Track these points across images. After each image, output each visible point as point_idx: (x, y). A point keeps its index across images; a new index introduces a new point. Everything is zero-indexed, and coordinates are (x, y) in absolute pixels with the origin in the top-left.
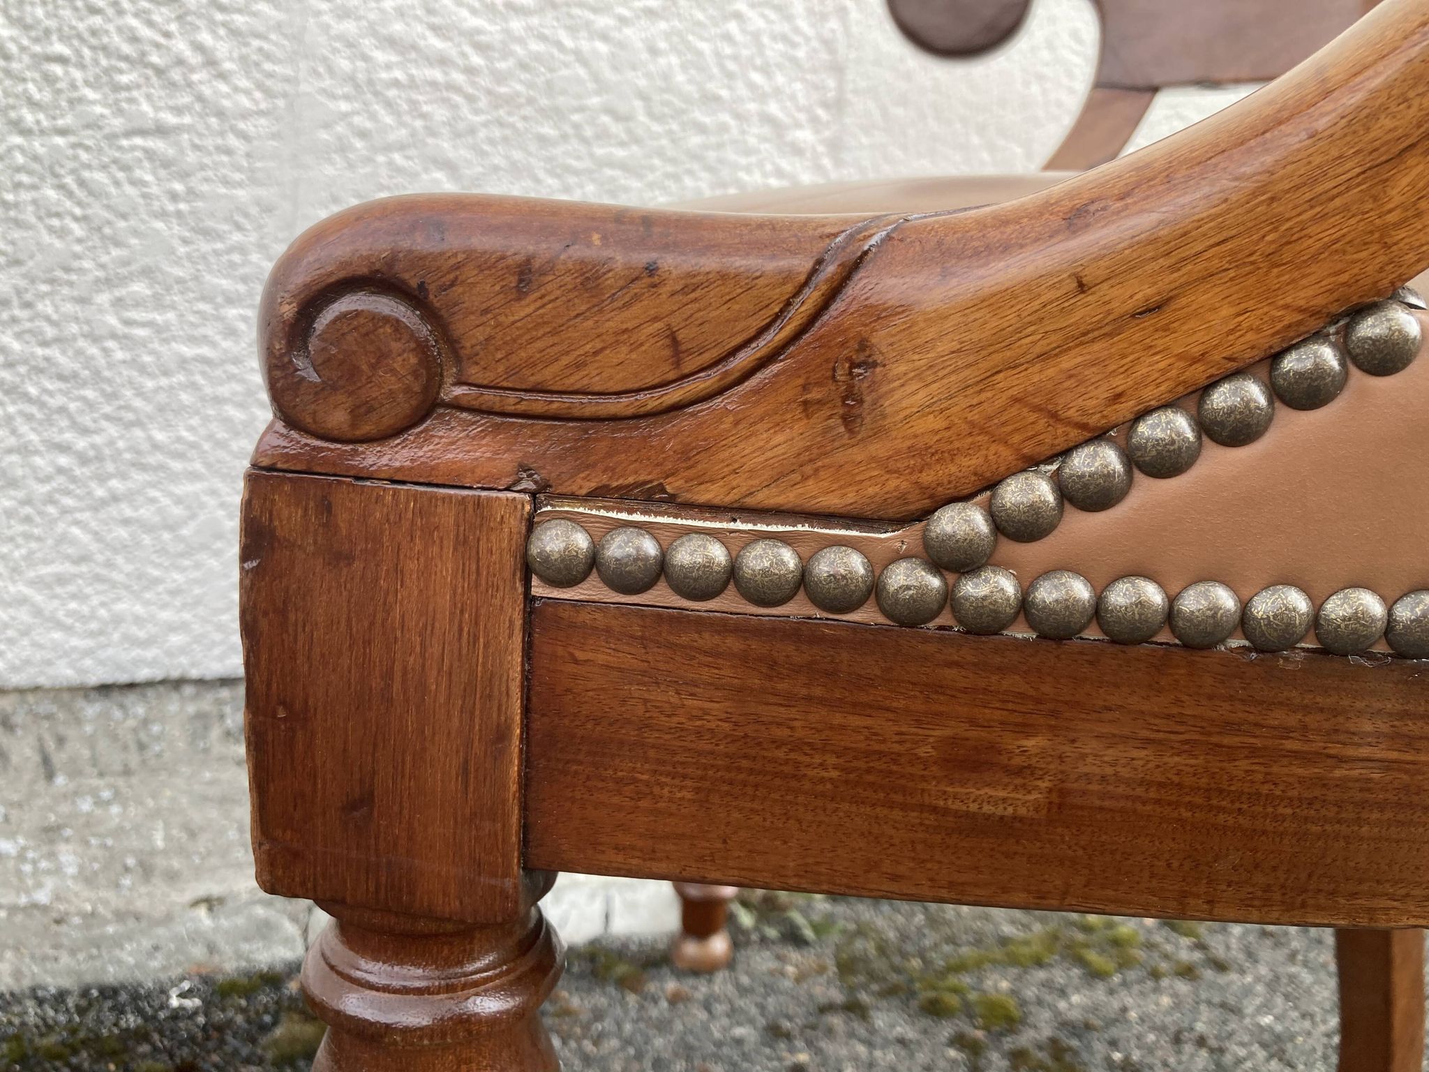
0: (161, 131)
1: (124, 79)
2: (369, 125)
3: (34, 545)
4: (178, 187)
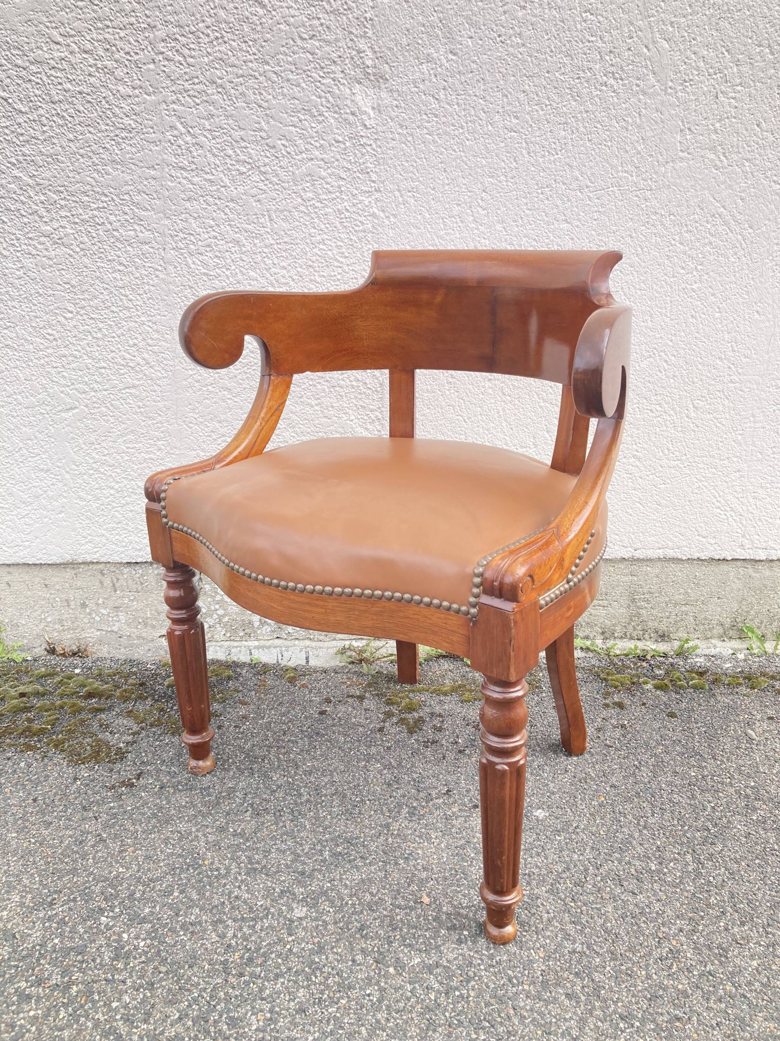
0: (134, 387)
1: (122, 372)
2: (199, 378)
3: (105, 518)
4: (141, 404)
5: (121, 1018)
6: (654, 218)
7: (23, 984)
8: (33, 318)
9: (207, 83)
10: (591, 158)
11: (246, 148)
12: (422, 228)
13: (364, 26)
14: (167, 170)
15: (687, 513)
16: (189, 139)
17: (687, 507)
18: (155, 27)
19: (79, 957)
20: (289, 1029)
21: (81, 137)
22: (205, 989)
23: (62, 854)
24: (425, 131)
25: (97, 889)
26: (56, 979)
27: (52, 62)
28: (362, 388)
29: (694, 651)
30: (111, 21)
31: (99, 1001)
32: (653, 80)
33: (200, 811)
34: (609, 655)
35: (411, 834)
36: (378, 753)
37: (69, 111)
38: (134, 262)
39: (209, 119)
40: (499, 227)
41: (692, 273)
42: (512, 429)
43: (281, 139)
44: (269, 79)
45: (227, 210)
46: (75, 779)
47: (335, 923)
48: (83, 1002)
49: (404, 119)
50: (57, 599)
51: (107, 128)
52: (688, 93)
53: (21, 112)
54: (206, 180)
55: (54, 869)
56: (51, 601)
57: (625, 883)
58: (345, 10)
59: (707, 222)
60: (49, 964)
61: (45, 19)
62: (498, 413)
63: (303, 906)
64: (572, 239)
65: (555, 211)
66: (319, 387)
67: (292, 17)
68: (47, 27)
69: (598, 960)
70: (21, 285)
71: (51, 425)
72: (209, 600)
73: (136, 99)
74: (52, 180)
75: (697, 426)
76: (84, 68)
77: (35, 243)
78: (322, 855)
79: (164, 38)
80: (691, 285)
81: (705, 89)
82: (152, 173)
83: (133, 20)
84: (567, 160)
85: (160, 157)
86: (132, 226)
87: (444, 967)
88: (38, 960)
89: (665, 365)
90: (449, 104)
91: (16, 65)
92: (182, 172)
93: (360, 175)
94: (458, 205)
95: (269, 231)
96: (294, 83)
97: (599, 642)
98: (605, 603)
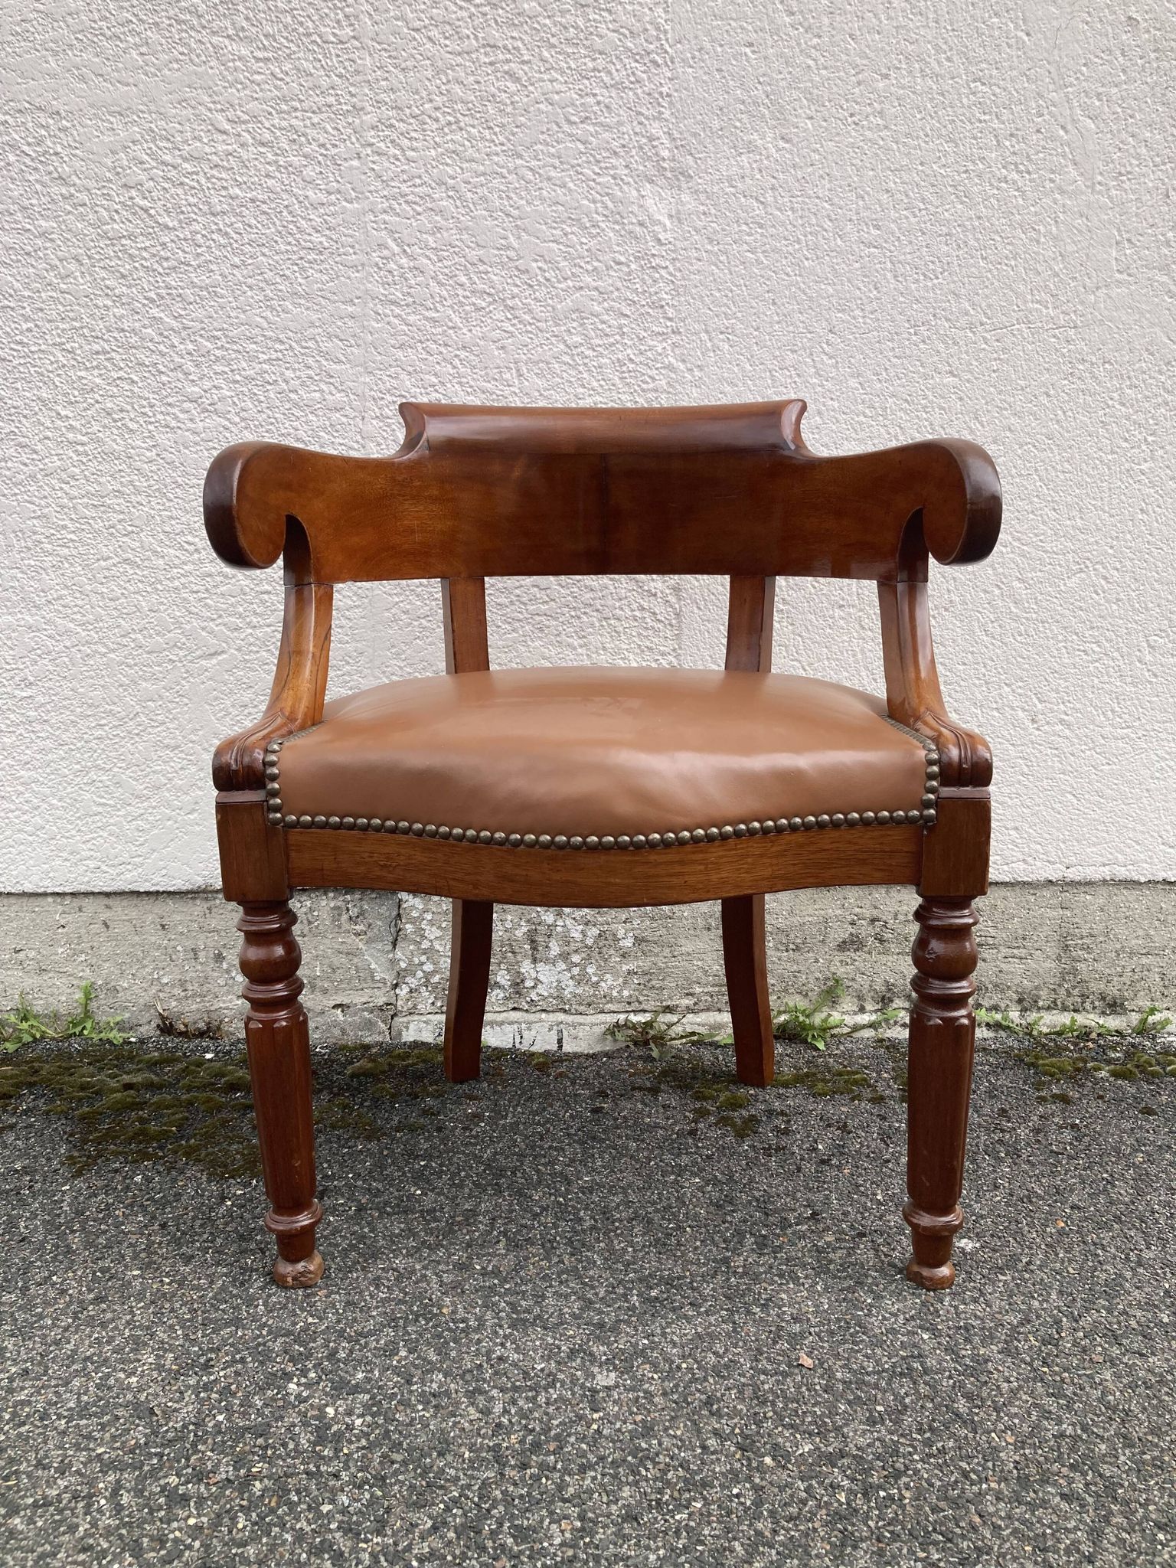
2: (408, 607)
5: (339, 1528)
6: (1081, 367)
7: (173, 1480)
8: (166, 519)
9: (434, 185)
10: (987, 283)
11: (487, 273)
12: (740, 384)
13: (659, 104)
14: (371, 305)
15: (1145, 810)
16: (404, 261)
17: (1144, 800)
18: (362, 109)
19: (260, 1441)
20: (615, 1544)
21: (250, 261)
22: (469, 1486)
23: (214, 1298)
24: (746, 247)
25: (277, 1346)
26: (226, 1471)
27: (214, 157)
28: (648, 620)
29: (1163, 1028)
30: (301, 101)
31: (300, 1502)
32: (1074, 174)
33: (424, 1242)
34: (1032, 1034)
35: (766, 1273)
36: (695, 1163)
37: (236, 225)
38: (319, 437)
39: (434, 233)
40: (853, 383)
41: (1139, 447)
42: (875, 680)
43: (537, 261)
44: (523, 178)
45: (456, 362)
46: (223, 1199)
47: (665, 1394)
48: (273, 1504)
49: (715, 231)
50: (179, 948)
51: (289, 248)
52: (1125, 191)
53: (167, 227)
54: (427, 319)
55: (204, 1319)
56: (170, 951)
57: (1125, 1342)
58: (632, 83)
59: (1160, 372)
60: (212, 1451)
61: (207, 99)
62: (854, 656)
63: (608, 1371)
64: (961, 399)
65: (936, 358)
66: (585, 618)
67: (557, 93)
68: (210, 110)
69: (1103, 1447)
70: (152, 471)
71: (185, 678)
72: (411, 947)
73: (331, 208)
74: (206, 321)
75: (1155, 676)
76: (259, 166)
77: (176, 410)
78: (627, 1301)
79: (375, 124)
80: (1139, 464)
81: (1151, 185)
82: (350, 309)
83: (332, 100)
84: (952, 286)
85: (362, 287)
86: (317, 385)
87: (854, 1457)
88: (194, 1445)
89: (1103, 582)
90: (779, 209)
91: (163, 163)
92: (393, 307)
93: (650, 311)
94: (793, 351)
95: (517, 391)
96: (558, 182)
97: (1014, 1015)
98: (1023, 952)
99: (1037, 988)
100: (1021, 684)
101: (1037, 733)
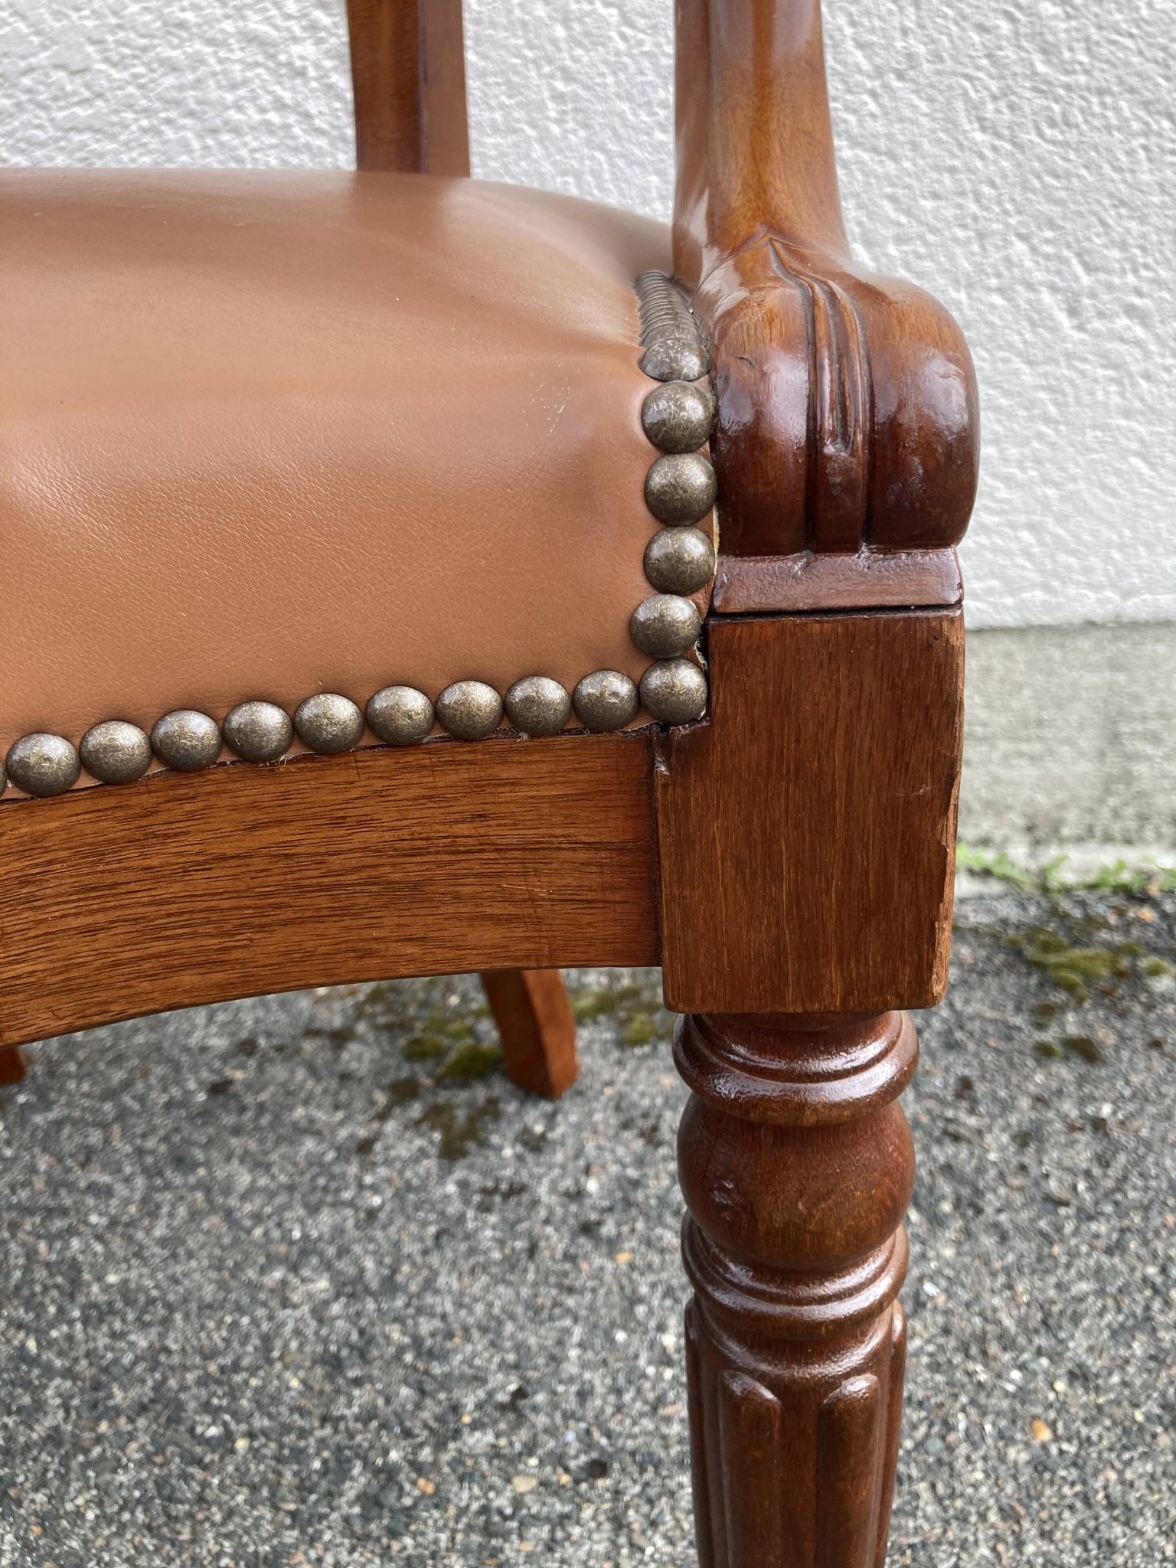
28: (296, 130)
34: (1045, 890)
66: (169, 133)
97: (1019, 852)
98: (1037, 747)
99: (1062, 806)
100: (1049, 234)
101: (1077, 335)
